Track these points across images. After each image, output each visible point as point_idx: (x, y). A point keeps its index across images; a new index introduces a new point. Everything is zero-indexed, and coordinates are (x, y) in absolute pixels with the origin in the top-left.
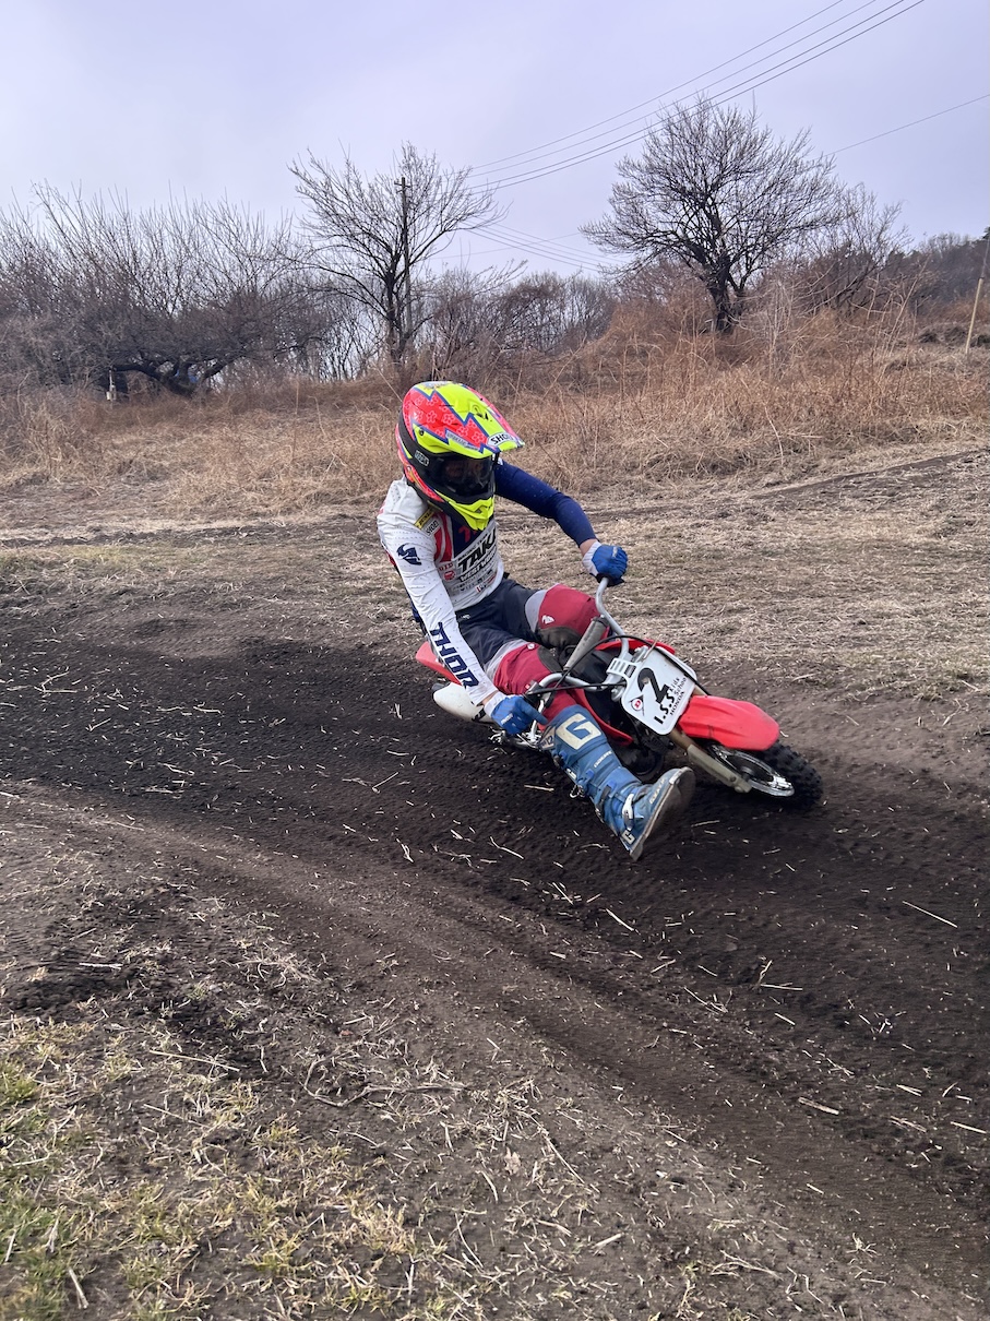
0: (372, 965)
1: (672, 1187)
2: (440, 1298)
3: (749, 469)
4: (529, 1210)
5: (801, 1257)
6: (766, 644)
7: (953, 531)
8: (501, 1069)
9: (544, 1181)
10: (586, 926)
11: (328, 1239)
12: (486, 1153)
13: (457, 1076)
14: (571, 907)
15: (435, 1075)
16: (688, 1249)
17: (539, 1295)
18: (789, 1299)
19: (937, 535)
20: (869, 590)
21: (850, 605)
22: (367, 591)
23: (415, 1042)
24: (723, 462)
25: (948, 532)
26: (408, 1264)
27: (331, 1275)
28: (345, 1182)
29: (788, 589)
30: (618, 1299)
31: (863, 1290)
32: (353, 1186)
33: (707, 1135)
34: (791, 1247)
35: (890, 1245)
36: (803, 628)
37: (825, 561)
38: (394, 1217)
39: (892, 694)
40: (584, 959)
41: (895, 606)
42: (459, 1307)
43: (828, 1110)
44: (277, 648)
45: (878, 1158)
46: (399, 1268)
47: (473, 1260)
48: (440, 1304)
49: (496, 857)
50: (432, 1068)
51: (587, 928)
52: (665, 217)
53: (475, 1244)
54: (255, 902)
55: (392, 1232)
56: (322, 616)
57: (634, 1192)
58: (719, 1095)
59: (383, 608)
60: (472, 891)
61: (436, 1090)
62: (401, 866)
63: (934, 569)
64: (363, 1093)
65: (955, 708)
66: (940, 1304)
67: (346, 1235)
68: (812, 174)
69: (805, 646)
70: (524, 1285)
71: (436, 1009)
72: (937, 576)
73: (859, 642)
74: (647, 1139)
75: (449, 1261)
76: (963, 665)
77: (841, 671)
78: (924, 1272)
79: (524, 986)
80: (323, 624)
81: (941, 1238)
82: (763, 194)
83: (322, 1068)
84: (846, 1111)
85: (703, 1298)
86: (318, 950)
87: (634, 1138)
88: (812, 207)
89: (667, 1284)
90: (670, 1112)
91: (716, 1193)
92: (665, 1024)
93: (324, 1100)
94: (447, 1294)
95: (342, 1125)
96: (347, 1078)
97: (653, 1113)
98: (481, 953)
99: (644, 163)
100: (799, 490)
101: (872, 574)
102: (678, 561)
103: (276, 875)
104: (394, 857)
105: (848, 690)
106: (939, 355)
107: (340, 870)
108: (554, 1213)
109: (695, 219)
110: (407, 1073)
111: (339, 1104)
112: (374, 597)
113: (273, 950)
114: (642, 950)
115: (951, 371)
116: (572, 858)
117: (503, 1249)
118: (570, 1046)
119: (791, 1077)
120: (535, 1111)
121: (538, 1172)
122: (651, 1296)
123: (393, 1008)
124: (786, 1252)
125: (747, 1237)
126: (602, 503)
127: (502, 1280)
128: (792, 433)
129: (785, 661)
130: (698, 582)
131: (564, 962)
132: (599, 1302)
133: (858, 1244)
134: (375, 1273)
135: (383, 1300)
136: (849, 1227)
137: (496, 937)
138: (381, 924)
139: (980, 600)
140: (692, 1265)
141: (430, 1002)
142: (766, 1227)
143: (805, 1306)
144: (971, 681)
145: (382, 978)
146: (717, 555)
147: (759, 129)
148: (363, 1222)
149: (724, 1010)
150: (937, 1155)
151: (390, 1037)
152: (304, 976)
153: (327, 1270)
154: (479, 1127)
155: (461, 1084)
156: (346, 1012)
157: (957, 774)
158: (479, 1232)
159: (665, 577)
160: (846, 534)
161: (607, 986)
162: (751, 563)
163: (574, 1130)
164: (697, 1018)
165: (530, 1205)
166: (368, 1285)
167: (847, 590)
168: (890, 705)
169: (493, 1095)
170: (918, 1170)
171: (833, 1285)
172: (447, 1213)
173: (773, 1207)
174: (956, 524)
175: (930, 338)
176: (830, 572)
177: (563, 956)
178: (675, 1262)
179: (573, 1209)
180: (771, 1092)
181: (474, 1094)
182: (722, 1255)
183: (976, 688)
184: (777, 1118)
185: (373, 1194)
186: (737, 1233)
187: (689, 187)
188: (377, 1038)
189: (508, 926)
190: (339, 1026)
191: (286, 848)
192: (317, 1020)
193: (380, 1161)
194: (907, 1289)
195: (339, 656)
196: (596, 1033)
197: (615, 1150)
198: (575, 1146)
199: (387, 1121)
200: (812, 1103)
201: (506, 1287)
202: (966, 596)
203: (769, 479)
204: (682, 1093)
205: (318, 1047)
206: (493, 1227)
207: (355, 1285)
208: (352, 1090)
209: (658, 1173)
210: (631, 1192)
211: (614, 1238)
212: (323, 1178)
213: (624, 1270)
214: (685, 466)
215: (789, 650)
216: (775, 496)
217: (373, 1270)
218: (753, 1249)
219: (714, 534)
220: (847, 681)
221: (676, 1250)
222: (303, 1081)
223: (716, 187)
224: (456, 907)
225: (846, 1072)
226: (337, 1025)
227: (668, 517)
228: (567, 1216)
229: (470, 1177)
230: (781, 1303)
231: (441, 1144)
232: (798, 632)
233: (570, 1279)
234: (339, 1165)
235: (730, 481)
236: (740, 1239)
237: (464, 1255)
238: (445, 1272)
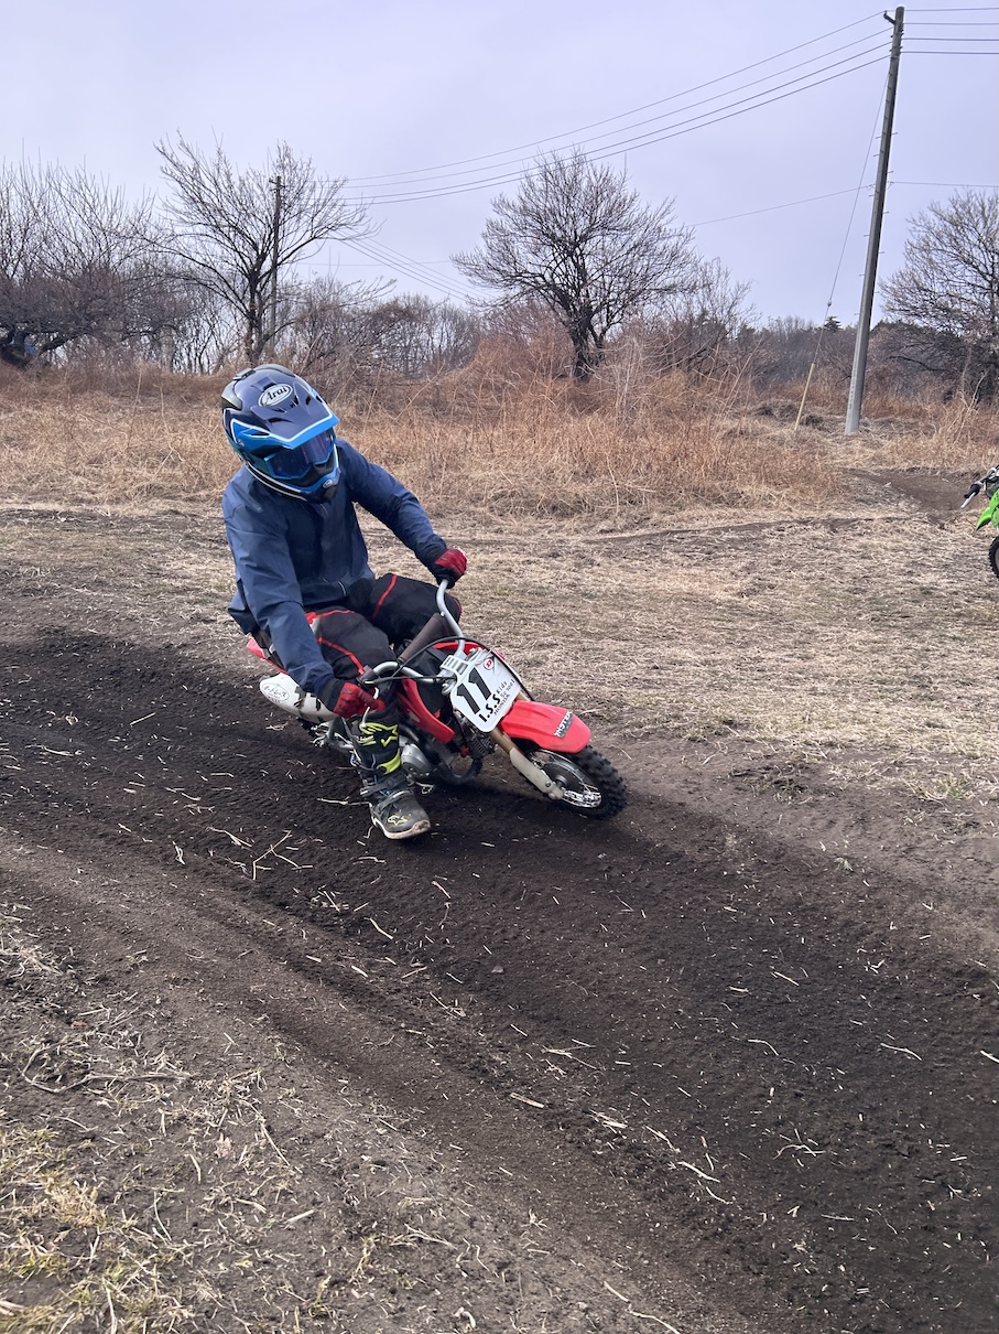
0: (121, 960)
1: (372, 1169)
2: (119, 1266)
3: (586, 514)
4: (229, 1191)
5: (478, 1230)
6: (566, 679)
7: (755, 592)
8: (231, 1062)
9: (251, 1163)
10: (347, 932)
11: (16, 1213)
12: (198, 1138)
13: (185, 1067)
14: (337, 914)
15: (162, 1065)
16: (376, 1223)
17: (221, 1265)
18: (458, 1266)
19: (741, 594)
20: (670, 638)
21: (649, 650)
22: (185, 590)
23: (150, 1034)
24: (563, 505)
25: (750, 593)
26: (93, 1236)
27: (13, 1245)
28: (45, 1162)
29: (597, 630)
30: (299, 1269)
31: (528, 1259)
32: (53, 1167)
33: (417, 1125)
34: (471, 1222)
35: (561, 1220)
36: (603, 668)
37: (637, 608)
38: (89, 1193)
39: (663, 732)
40: (339, 963)
41: (689, 655)
42: (136, 1274)
43: (535, 1104)
44: (79, 640)
45: (568, 1145)
46: (85, 1240)
47: (163, 1234)
48: (120, 1269)
49: (271, 864)
50: (162, 1059)
51: (348, 934)
52: (535, 260)
53: (168, 1219)
54: (7, 894)
55: (83, 1206)
56: (132, 611)
57: (338, 1174)
58: (439, 1090)
59: (199, 609)
60: (239, 895)
61: (161, 1079)
62: (170, 868)
63: (730, 625)
64: (83, 1081)
65: (716, 750)
66: (592, 1271)
67: (36, 1208)
68: (673, 241)
69: (600, 684)
70: (208, 1256)
71: (178, 1004)
72: (732, 631)
73: (648, 684)
74: (360, 1127)
75: (137, 1234)
76: (733, 713)
77: (626, 708)
78: (586, 1243)
79: (273, 986)
80: (131, 619)
81: (606, 1216)
82: (628, 253)
83: (45, 1055)
84: (551, 1105)
85: (377, 1266)
86: (66, 943)
87: (348, 1127)
88: (671, 272)
89: (348, 1254)
90: (390, 1103)
91: (414, 1174)
92: (403, 1025)
93: (41, 1087)
94: (128, 1262)
95: (54, 1110)
96: (70, 1066)
97: (372, 1104)
98: (237, 954)
99: (518, 204)
100: (631, 539)
101: (675, 624)
102: (503, 593)
103: (35, 869)
104: (166, 858)
105: (627, 727)
106: (772, 429)
107: (107, 870)
108: (254, 1193)
109: (562, 264)
110: (135, 1063)
111: (56, 1090)
112: (192, 597)
113: (17, 942)
114: (398, 957)
115: (781, 444)
116: (348, 868)
117: (195, 1225)
118: (306, 1042)
119: (509, 1074)
120: (256, 1101)
121: (247, 1155)
122: (330, 1265)
123: (134, 1002)
124: (466, 1226)
125: (432, 1212)
126: (444, 531)
127: (186, 1251)
128: (629, 484)
129: (578, 696)
130: (517, 616)
131: (319, 965)
132: (279, 1272)
133: (533, 1217)
134: (60, 1242)
135: (61, 1268)
136: (528, 1204)
137: (255, 939)
138: (139, 922)
139: (763, 656)
140: (375, 1236)
141: (173, 996)
142: (453, 1204)
143: (471, 1273)
144: (735, 727)
145: (128, 973)
146: (540, 592)
147: (628, 191)
148: (54, 1198)
149: (462, 1014)
150: (620, 1144)
151: (124, 1028)
152: (45, 967)
153: (11, 1241)
154: (196, 1114)
155: (188, 1074)
156: (83, 1004)
157: (708, 809)
158: (174, 1210)
159: (488, 607)
160: (662, 585)
161: (355, 989)
162: (569, 603)
163: (291, 1118)
164: (435, 1021)
165: (232, 1186)
166: (48, 1254)
167: (650, 636)
168: (660, 742)
169: (219, 1083)
170: (601, 1156)
171: (501, 1254)
172: (146, 1192)
173: (464, 1186)
174: (759, 585)
175: (767, 412)
176: (637, 619)
177: (319, 960)
178: (360, 1234)
179: (274, 1189)
180: (488, 1087)
181: (199, 1084)
182: (406, 1228)
183: (737, 734)
184: (487, 1109)
185: (73, 1173)
186: (423, 1210)
187: (559, 234)
188: (111, 1030)
189: (270, 930)
190: (74, 1016)
191: (52, 842)
192: (50, 1010)
193: (88, 1143)
194: (566, 1258)
195: (144, 653)
196: (333, 1031)
197: (327, 1136)
198: (288, 1133)
199: (103, 1107)
200: (522, 1099)
201: (189, 1259)
202: (752, 652)
203: (603, 526)
204: (403, 1087)
205: (47, 1036)
206: (190, 1205)
207: (35, 1254)
208: (73, 1079)
209: (363, 1157)
210: (334, 1174)
211: (307, 1214)
212: (23, 1158)
213: (310, 1243)
214: (528, 504)
215: (585, 686)
216: (605, 543)
217: (57, 1240)
218: (436, 1223)
219: (543, 572)
220: (628, 718)
221: (364, 1225)
222: (22, 1067)
223: (584, 238)
224: (221, 910)
225: (561, 1071)
226: (71, 1016)
227: (503, 551)
228: (267, 1195)
229: (177, 1160)
230: (450, 1270)
231: (154, 1130)
232: (597, 671)
233: (256, 1251)
234: (43, 1147)
235: (567, 523)
236: (426, 1215)
237: (154, 1230)
238: (130, 1244)
